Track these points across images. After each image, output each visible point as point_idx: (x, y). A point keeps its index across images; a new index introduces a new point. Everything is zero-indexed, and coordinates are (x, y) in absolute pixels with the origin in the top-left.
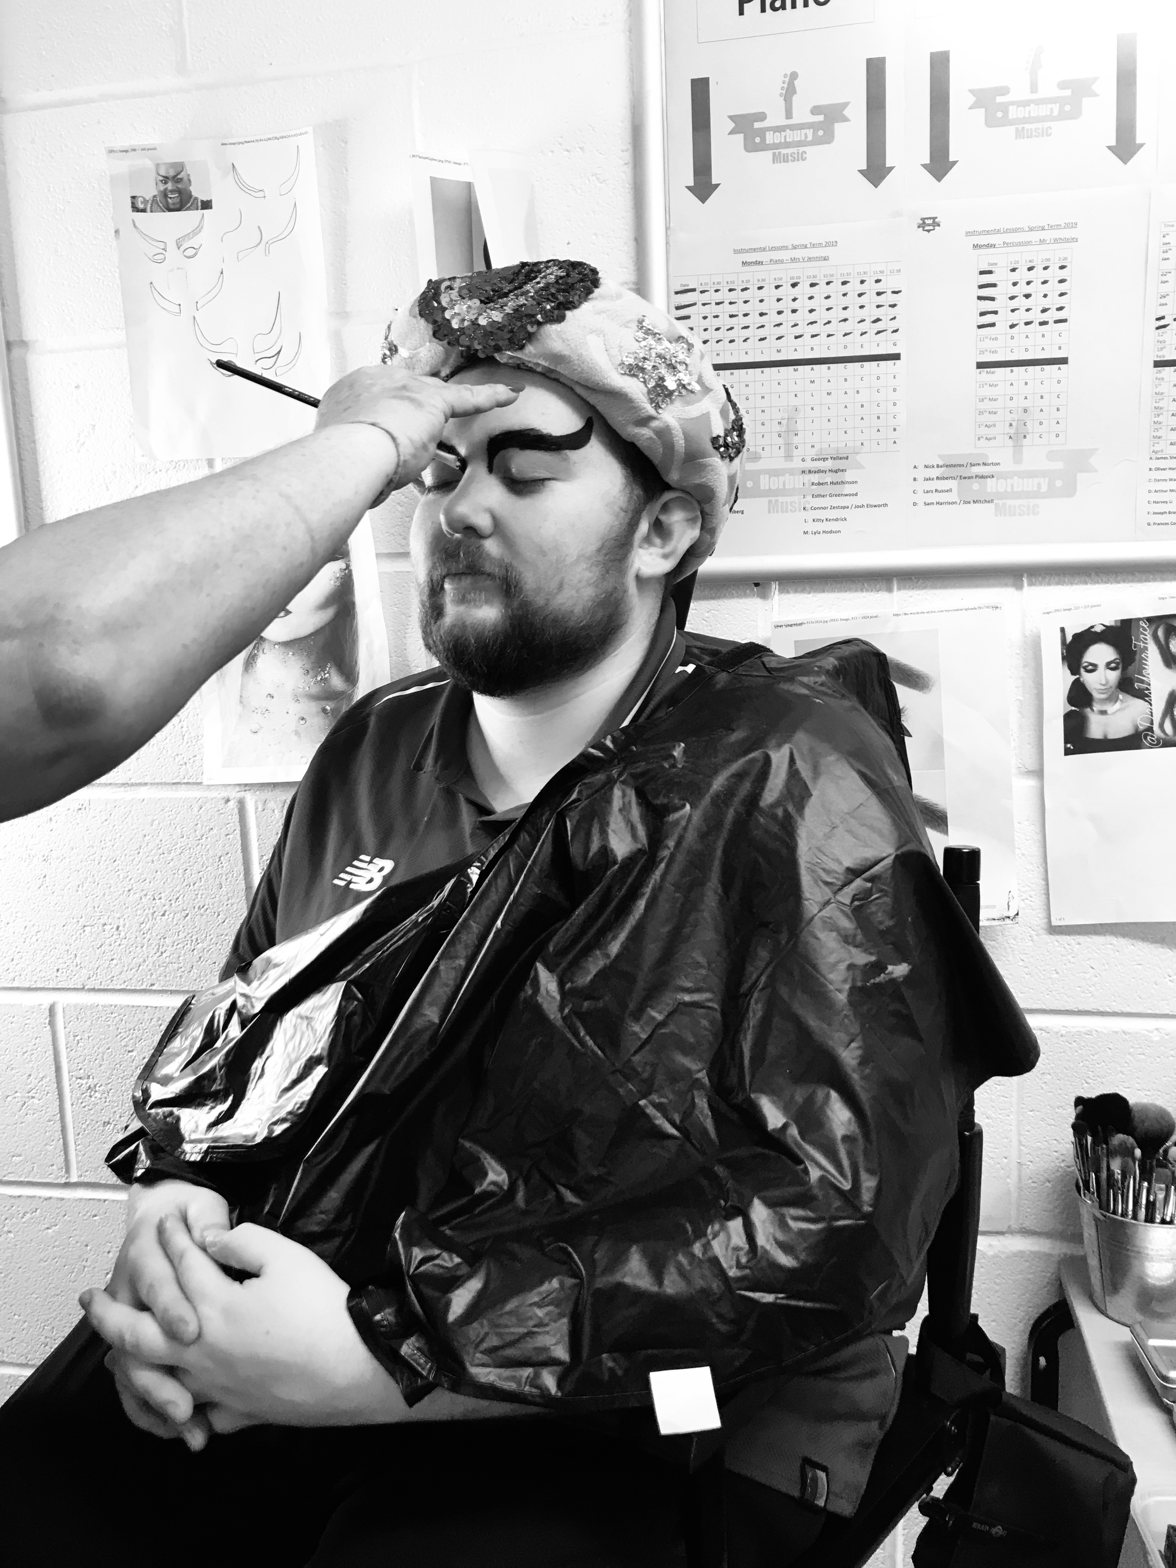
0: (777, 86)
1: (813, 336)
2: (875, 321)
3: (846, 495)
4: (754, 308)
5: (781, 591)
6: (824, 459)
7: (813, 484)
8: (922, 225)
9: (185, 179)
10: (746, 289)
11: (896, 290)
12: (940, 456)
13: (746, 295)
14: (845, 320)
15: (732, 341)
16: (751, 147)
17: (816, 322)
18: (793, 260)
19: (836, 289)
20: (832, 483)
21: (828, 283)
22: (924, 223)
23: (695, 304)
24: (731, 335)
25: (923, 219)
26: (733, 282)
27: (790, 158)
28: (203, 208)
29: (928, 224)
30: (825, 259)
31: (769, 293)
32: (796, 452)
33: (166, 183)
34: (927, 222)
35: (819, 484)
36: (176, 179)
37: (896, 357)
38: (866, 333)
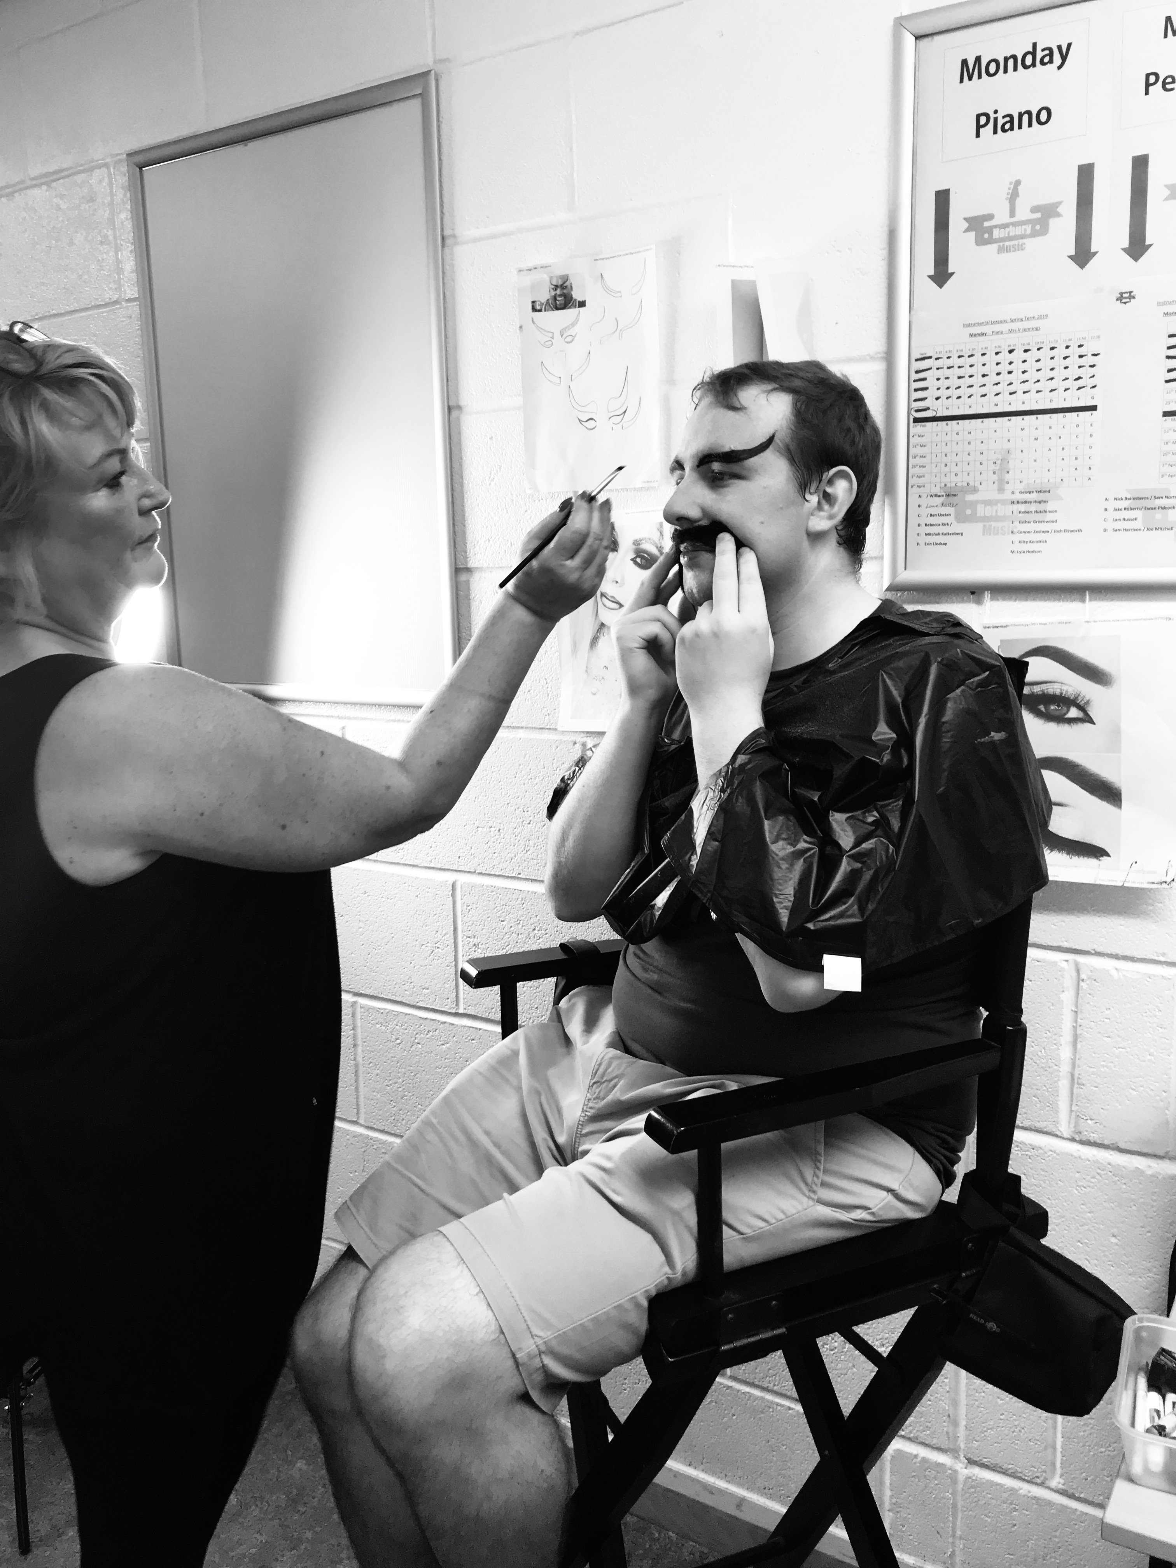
0: (1004, 191)
1: (1024, 393)
2: (1076, 379)
3: (1047, 522)
4: (978, 370)
5: (992, 599)
6: (1030, 492)
7: (1020, 512)
8: (1120, 298)
9: (569, 286)
10: (972, 356)
11: (1096, 353)
12: (1128, 491)
13: (971, 361)
14: (1052, 379)
15: (959, 397)
16: (981, 241)
17: (1027, 381)
18: (1011, 331)
19: (1045, 353)
20: (1036, 512)
21: (1039, 349)
22: (1122, 296)
23: (930, 369)
24: (958, 392)
25: (1121, 294)
26: (962, 351)
27: (1012, 249)
28: (579, 307)
29: (1125, 297)
30: (1037, 329)
31: (991, 358)
32: (1007, 486)
33: (556, 290)
34: (1124, 295)
35: (1025, 512)
36: (563, 287)
37: (1094, 408)
38: (1069, 389)
